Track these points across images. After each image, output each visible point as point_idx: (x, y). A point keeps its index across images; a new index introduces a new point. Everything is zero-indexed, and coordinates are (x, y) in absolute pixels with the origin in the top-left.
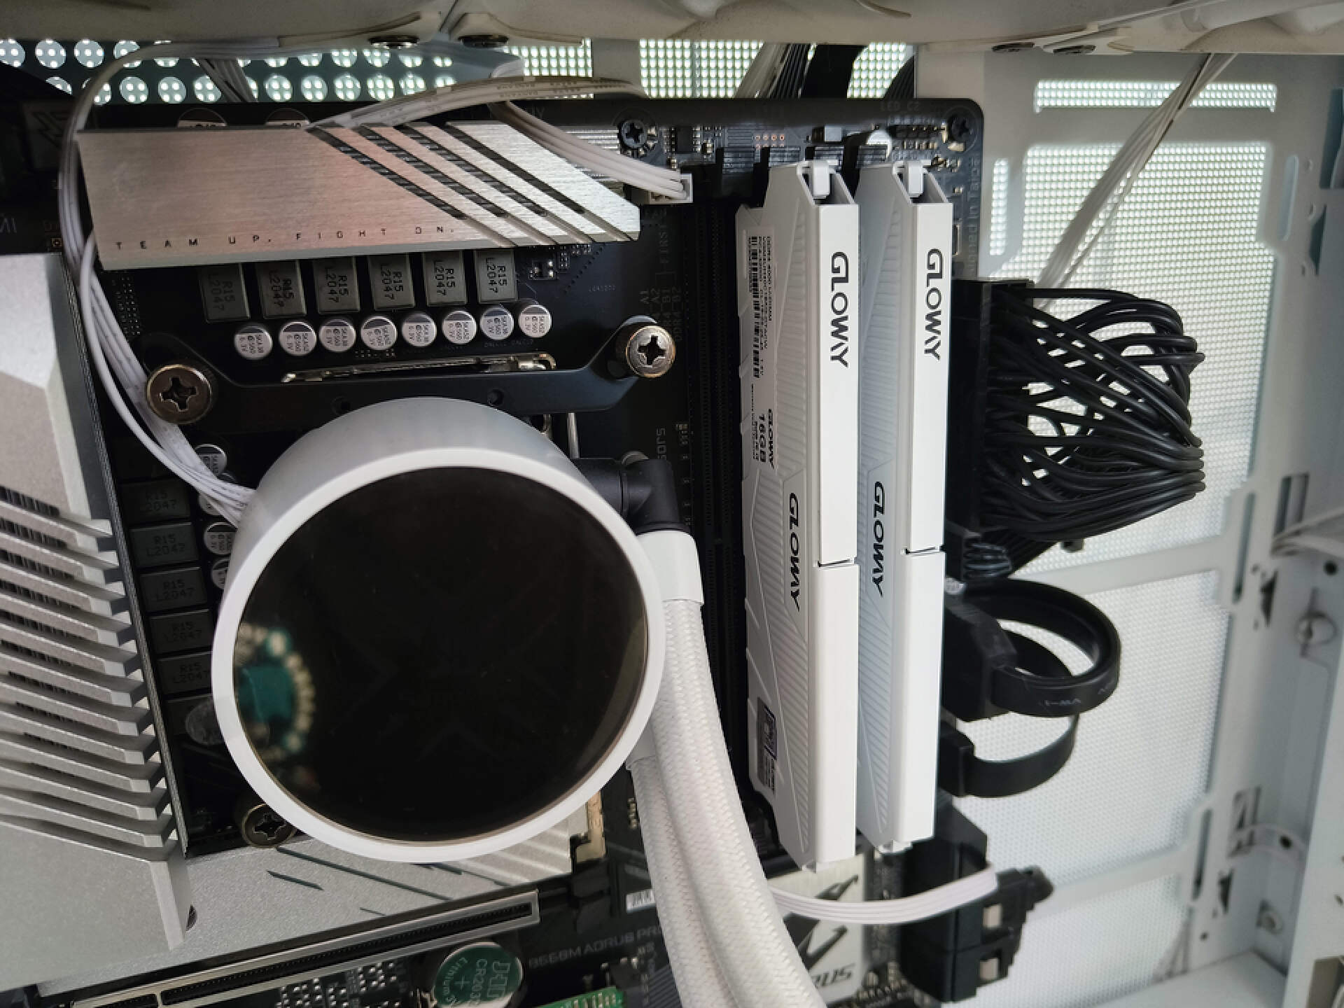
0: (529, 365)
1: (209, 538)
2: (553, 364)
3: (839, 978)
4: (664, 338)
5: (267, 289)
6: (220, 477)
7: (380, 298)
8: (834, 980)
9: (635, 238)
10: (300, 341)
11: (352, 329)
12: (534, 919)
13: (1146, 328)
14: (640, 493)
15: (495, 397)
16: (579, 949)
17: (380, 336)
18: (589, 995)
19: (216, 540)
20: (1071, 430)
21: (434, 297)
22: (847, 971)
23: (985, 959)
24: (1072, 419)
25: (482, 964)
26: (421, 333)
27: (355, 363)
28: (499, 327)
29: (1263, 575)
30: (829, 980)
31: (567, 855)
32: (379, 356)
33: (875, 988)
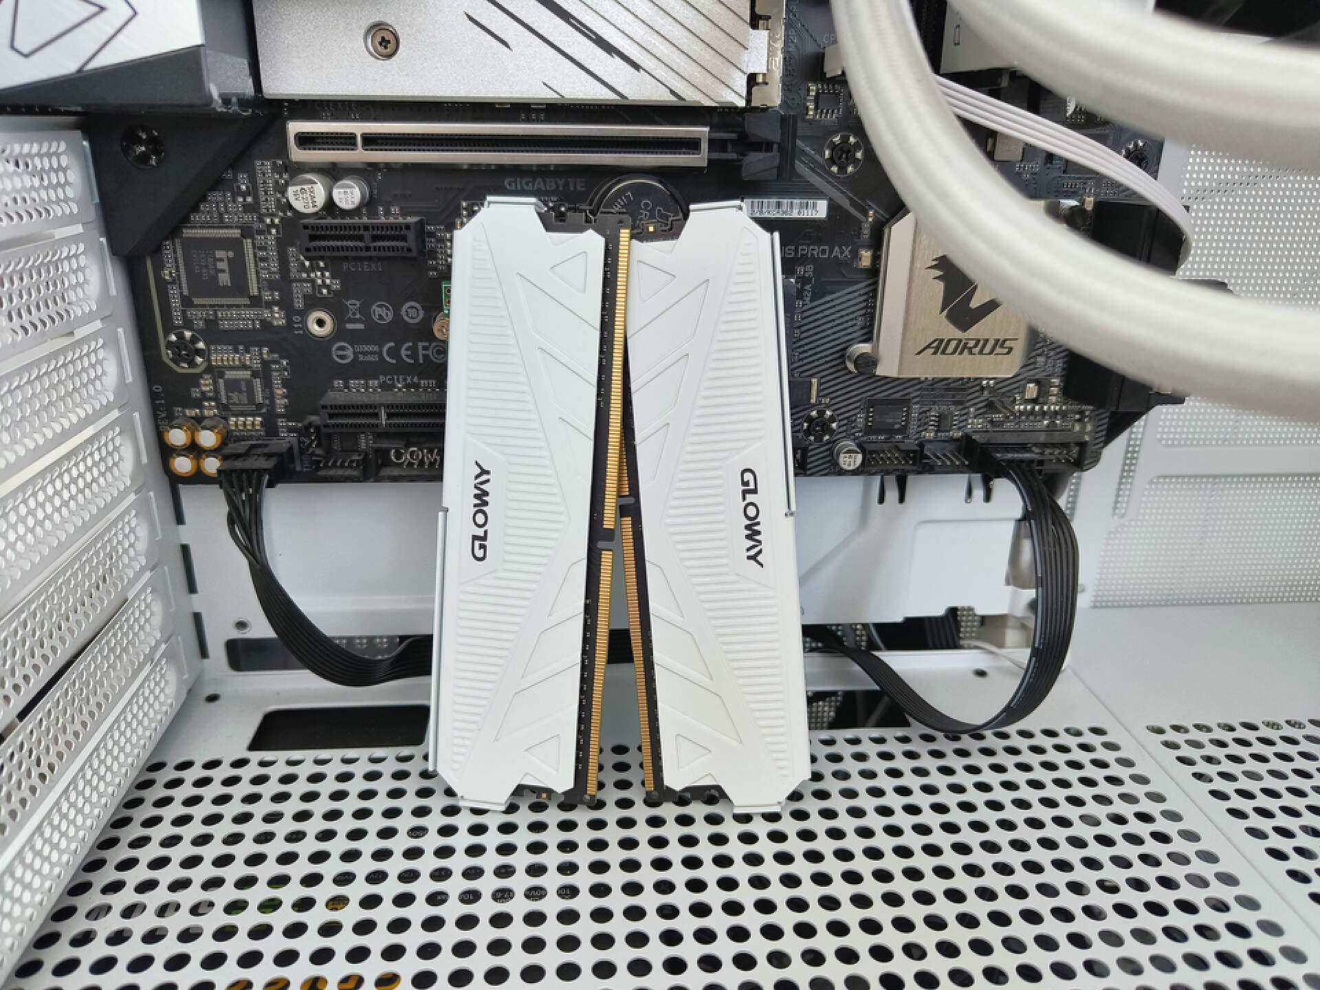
3: (998, 350)
8: (992, 351)
12: (702, 159)
22: (1009, 344)
25: (646, 205)
30: (988, 350)
31: (743, 88)
33: (1034, 401)
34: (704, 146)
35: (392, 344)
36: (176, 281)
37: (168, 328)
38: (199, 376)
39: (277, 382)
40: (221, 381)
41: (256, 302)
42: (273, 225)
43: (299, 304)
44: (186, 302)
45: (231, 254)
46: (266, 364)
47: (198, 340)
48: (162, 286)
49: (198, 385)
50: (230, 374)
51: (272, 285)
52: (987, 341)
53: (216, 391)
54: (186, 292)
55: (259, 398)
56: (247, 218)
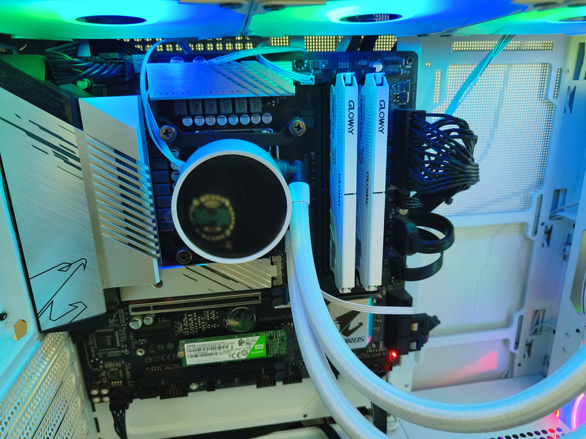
0: (265, 131)
1: (173, 176)
2: (272, 131)
3: (360, 340)
4: (303, 125)
5: (191, 106)
6: (177, 158)
7: (223, 110)
8: (358, 341)
9: (294, 95)
10: (200, 122)
11: (214, 119)
12: (260, 302)
13: (456, 127)
14: (293, 168)
15: (253, 140)
16: (274, 317)
17: (222, 121)
18: (276, 331)
19: (175, 177)
20: (433, 158)
21: (238, 111)
22: (363, 338)
23: (412, 342)
24: (433, 155)
25: (243, 314)
26: (234, 121)
27: (216, 129)
28: (256, 120)
29: (546, 227)
30: (356, 340)
31: (270, 282)
32: (222, 127)
33: (375, 349)
34: (260, 298)
35: (164, 356)
36: (93, 345)
37: (91, 358)
38: (101, 371)
39: (127, 370)
40: (108, 372)
41: (120, 348)
42: (124, 326)
43: (133, 347)
44: (96, 351)
45: (111, 336)
46: (123, 366)
47: (100, 361)
48: (89, 348)
49: (101, 374)
50: (111, 370)
51: (124, 343)
52: (355, 339)
53: (107, 374)
54: (96, 348)
55: (121, 375)
56: (116, 325)
